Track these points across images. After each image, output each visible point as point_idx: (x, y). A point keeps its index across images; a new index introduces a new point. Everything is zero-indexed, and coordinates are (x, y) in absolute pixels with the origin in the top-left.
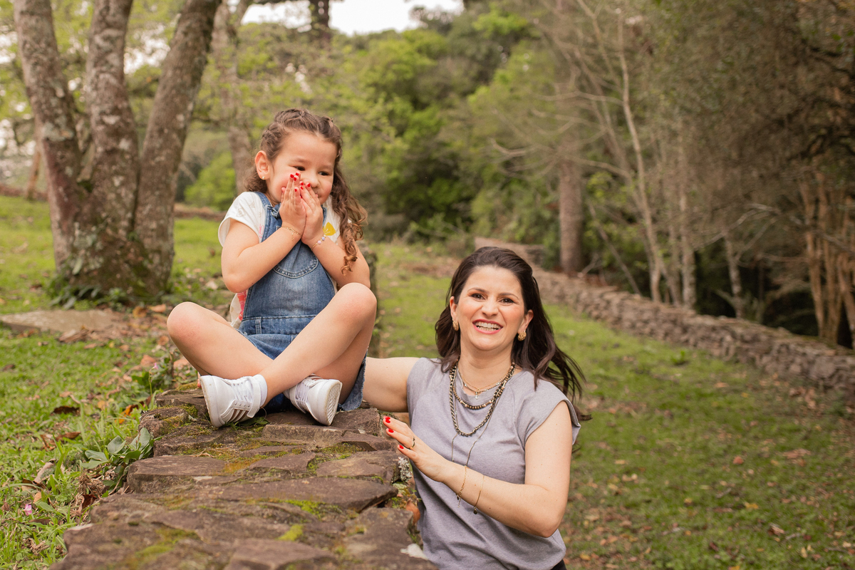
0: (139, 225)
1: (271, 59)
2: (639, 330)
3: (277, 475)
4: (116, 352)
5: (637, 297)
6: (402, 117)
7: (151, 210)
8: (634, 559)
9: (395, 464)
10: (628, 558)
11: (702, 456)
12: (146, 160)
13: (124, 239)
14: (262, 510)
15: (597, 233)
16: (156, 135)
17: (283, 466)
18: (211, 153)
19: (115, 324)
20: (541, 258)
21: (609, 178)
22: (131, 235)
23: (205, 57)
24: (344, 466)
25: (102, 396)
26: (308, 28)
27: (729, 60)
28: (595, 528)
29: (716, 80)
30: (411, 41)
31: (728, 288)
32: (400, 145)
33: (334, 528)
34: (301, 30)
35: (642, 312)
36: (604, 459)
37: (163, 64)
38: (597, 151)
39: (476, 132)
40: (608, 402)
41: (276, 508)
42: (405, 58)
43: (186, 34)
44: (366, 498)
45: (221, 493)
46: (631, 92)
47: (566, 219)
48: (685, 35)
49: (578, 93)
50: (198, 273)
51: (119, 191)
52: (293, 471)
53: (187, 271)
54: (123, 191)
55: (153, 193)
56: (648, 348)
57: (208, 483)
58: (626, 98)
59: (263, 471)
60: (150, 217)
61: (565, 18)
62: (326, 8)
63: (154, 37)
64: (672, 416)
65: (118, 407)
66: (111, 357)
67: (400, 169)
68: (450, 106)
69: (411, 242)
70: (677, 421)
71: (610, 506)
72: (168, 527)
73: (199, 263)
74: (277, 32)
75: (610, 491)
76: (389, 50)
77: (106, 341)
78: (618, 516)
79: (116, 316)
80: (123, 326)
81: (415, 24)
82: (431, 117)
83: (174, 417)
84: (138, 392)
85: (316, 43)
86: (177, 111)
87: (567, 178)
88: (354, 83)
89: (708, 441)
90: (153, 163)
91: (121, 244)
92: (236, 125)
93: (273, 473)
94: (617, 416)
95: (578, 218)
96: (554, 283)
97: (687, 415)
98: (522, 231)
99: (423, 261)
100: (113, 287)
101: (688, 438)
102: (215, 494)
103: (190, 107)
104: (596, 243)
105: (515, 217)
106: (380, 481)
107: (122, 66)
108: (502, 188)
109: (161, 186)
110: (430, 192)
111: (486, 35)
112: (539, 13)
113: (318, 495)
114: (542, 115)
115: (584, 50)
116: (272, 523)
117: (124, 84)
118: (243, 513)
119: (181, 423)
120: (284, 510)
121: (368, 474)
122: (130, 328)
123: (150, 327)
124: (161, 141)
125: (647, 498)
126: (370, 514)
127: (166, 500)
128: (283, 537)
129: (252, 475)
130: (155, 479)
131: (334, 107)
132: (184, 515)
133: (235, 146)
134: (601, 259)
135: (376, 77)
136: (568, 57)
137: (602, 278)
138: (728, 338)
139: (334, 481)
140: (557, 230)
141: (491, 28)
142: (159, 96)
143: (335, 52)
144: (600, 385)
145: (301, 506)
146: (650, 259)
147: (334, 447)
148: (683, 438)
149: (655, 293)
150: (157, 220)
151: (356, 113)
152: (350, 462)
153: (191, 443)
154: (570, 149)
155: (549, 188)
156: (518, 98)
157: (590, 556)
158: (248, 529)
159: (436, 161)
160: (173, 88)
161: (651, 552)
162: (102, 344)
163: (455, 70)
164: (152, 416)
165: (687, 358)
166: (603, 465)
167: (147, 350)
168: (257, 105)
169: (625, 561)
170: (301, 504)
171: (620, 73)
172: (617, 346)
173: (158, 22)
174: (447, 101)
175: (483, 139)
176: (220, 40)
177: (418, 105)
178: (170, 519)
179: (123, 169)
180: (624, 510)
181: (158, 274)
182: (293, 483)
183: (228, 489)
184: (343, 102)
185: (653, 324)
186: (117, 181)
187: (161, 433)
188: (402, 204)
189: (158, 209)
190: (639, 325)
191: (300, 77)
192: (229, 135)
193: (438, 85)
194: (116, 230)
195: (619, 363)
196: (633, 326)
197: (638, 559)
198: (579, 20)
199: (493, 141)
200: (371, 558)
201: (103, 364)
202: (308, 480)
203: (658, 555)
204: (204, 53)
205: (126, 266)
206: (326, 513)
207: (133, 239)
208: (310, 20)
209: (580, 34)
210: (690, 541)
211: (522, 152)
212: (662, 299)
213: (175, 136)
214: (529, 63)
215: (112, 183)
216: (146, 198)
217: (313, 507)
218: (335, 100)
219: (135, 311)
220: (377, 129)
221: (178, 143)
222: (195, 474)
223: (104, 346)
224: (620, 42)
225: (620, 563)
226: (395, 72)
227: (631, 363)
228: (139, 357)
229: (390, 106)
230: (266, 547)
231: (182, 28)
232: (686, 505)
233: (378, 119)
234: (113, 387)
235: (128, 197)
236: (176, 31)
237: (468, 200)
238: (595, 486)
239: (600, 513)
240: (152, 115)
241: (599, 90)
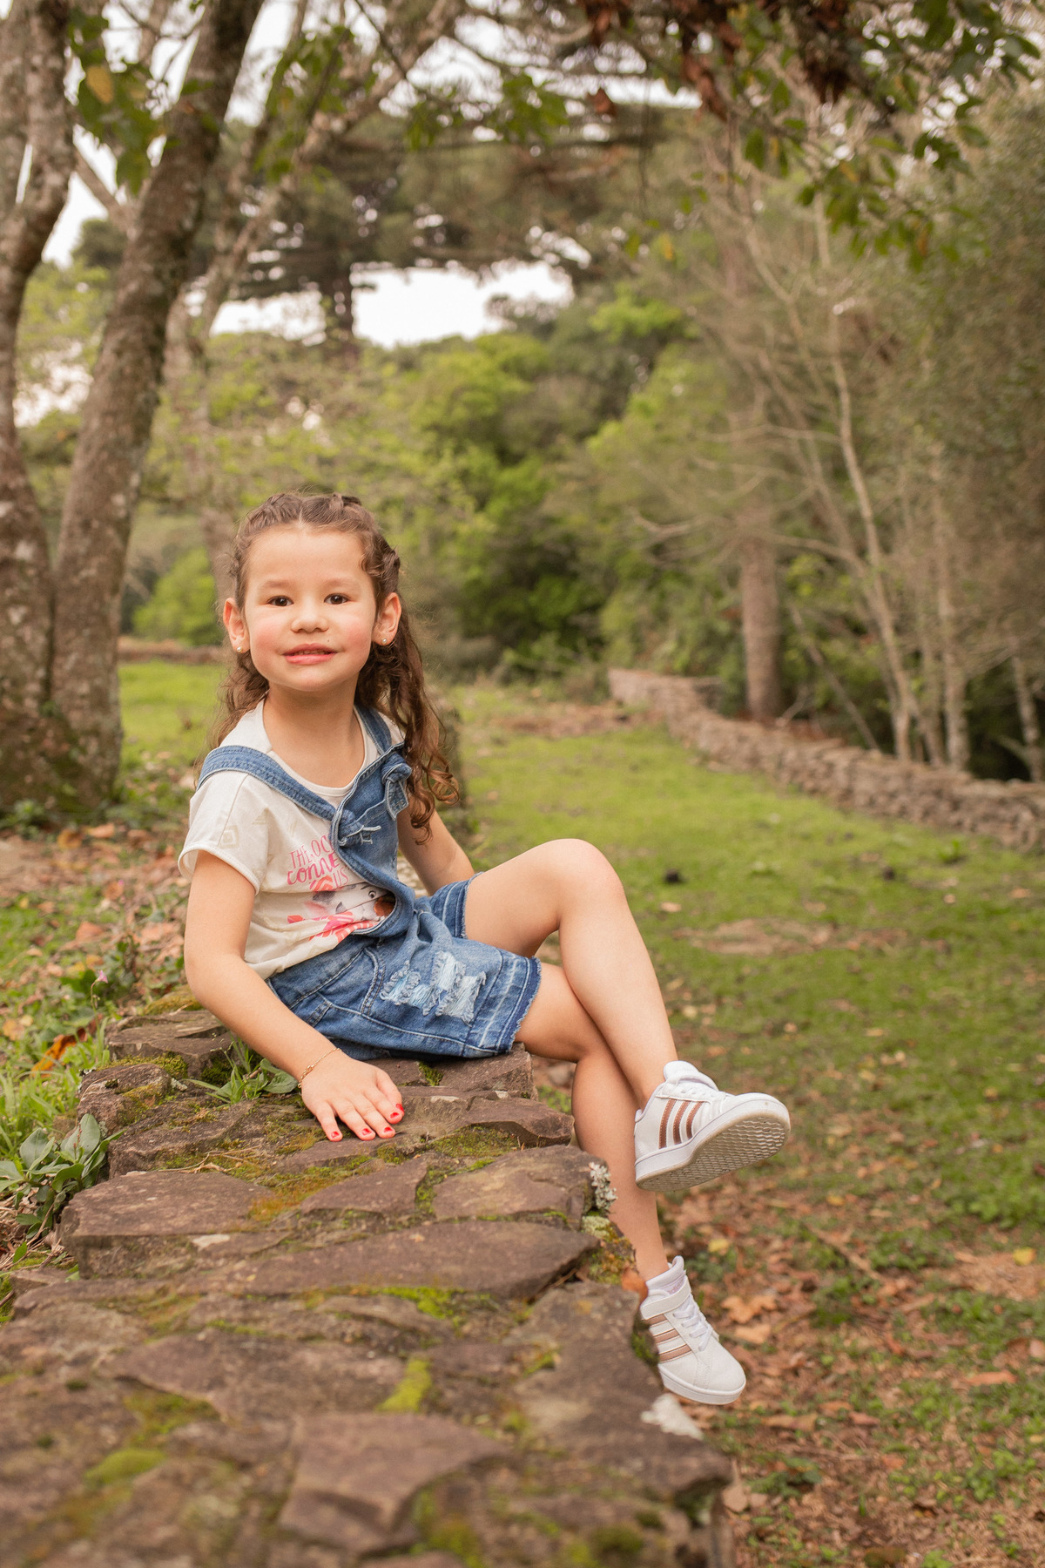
0: (58, 689)
1: (263, 393)
2: (883, 809)
3: (359, 1225)
4: (32, 916)
5: (876, 754)
6: (481, 479)
7: (78, 662)
8: (914, 1199)
9: (584, 1181)
10: (904, 1197)
11: (1003, 1013)
12: (64, 577)
13: (35, 714)
14: (340, 1325)
15: (806, 654)
16: (78, 531)
17: (369, 1203)
18: (173, 552)
19: (29, 865)
20: (719, 698)
21: (822, 564)
22: (47, 707)
23: (154, 393)
24: (487, 1188)
25: (10, 1010)
26: (319, 338)
27: (1030, 363)
28: (845, 1148)
29: (1010, 398)
30: (491, 352)
31: (1017, 732)
32: (482, 524)
33: (491, 1357)
34: (307, 343)
35: (886, 779)
36: (848, 1028)
37: (85, 407)
38: (802, 522)
39: (605, 498)
40: (844, 931)
41: (368, 1318)
42: (483, 381)
43: (118, 353)
44: (544, 1270)
45: (251, 1278)
46: (856, 421)
47: (754, 634)
48: (951, 322)
49: (770, 427)
50: (164, 761)
51: (20, 632)
52: (389, 1213)
53: (145, 757)
54: (27, 633)
55: (79, 633)
56: (899, 837)
57: (222, 1253)
58: (846, 431)
59: (331, 1215)
60: (77, 674)
61: (742, 303)
62: (348, 303)
63: (67, 363)
64: (948, 950)
65: (39, 1040)
66: (25, 926)
67: (482, 563)
68: (559, 458)
69: (506, 681)
70: (957, 957)
71: (866, 1109)
72: (150, 1387)
73: (167, 742)
74: (271, 346)
75: (864, 1083)
76: (455, 368)
77: (14, 896)
78: (881, 1125)
79: (29, 849)
80: (42, 867)
81: (495, 325)
82: (530, 477)
83: (143, 1088)
84: (73, 1008)
85: (336, 362)
86: (112, 488)
87: (754, 568)
88: (403, 426)
89: (1010, 987)
90: (76, 581)
91: (30, 723)
92: (212, 504)
93: (350, 1221)
94: (861, 955)
95: (772, 631)
96: (741, 739)
97: (971, 946)
98: (684, 656)
99: (528, 713)
100: (20, 798)
101: (979, 986)
102: (239, 1282)
103: (135, 480)
104: (803, 670)
105: (672, 633)
106: (560, 1220)
107: (11, 414)
108: (650, 588)
109: (93, 620)
110: (533, 599)
111: (613, 338)
112: (699, 297)
113: (445, 1269)
114: (712, 466)
115: (776, 355)
116: (363, 1358)
117: (18, 444)
118: (301, 1333)
119: (158, 1099)
120: (385, 1322)
121: (536, 1208)
122: (54, 869)
123: (89, 865)
124: (87, 541)
125: (924, 1092)
126: (556, 1307)
127: (141, 1302)
128: (392, 1402)
129: (309, 1228)
130: (115, 1243)
131: (370, 467)
132: (179, 1349)
133: (213, 539)
134: (812, 695)
135: (435, 414)
136: (749, 368)
137: (816, 726)
138: (1026, 816)
139: (473, 1229)
140: (741, 651)
141: (619, 328)
142: (79, 464)
143: (369, 376)
144: (829, 903)
145: (417, 1301)
146: (890, 691)
147: (456, 1137)
148: (970, 985)
149: (902, 746)
150: (90, 678)
151: (407, 475)
152: (495, 1177)
153: (182, 1144)
154: (757, 520)
155: (724, 585)
156: (667, 440)
157: (844, 1197)
158: (319, 1381)
159: (540, 548)
160: (103, 448)
161: (941, 1186)
162: (7, 903)
163: (563, 397)
164: (102, 1085)
165: (963, 851)
166: (847, 1039)
167: (87, 911)
168: (245, 469)
169: (900, 1204)
170: (415, 1295)
171: (835, 391)
172: (849, 837)
173: (72, 336)
174: (553, 449)
175: (615, 509)
176: (178, 363)
177: (507, 457)
178: (152, 1364)
179: (25, 593)
180: (890, 1115)
181: (97, 771)
182: (391, 1242)
183: (265, 1266)
184: (385, 459)
185: (903, 799)
186: (16, 616)
187: (122, 1120)
188: (488, 621)
189: (91, 659)
190: (881, 800)
191: (312, 421)
192: (200, 522)
193: (537, 424)
194: (19, 700)
195: (856, 864)
196: (871, 803)
197: (922, 1198)
198: (767, 306)
199: (633, 512)
200: (583, 1442)
201: (11, 941)
202: (421, 1232)
203: (955, 1190)
204: (152, 385)
205: (42, 762)
206: (469, 1312)
207: (50, 714)
208: (323, 325)
209: (770, 331)
210: (1003, 1162)
211: (682, 528)
212: (913, 756)
213: (110, 532)
214: (685, 381)
215: (8, 618)
216: (68, 642)
217: (440, 1300)
218: (373, 456)
219: (62, 838)
220: (443, 501)
221: (117, 544)
222: (196, 1228)
223: (12, 906)
224: (833, 340)
225: (893, 1207)
226: (467, 405)
227: (874, 864)
228: (73, 923)
229: (462, 462)
230: (365, 1441)
231: (112, 343)
232: (989, 1100)
233: (444, 485)
234: (29, 989)
235: (36, 640)
236: (101, 350)
237: (595, 608)
238: (838, 1076)
239: (852, 1123)
240: (70, 497)
241: (802, 422)
